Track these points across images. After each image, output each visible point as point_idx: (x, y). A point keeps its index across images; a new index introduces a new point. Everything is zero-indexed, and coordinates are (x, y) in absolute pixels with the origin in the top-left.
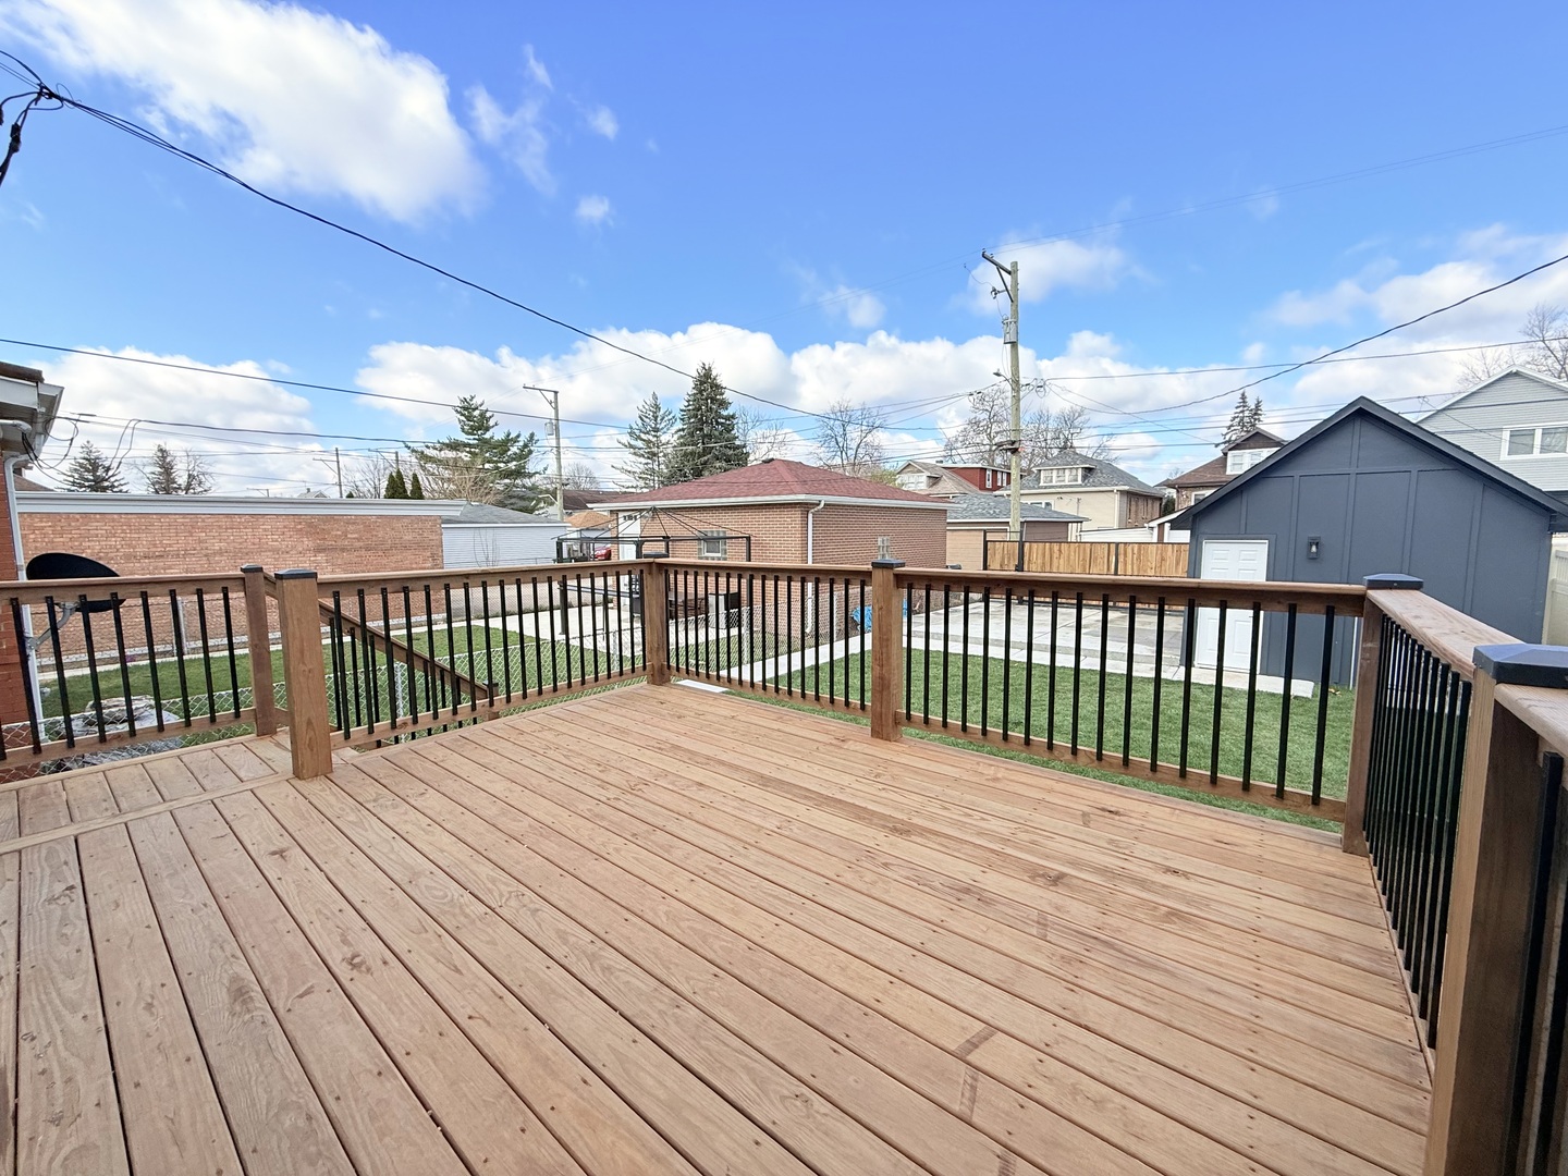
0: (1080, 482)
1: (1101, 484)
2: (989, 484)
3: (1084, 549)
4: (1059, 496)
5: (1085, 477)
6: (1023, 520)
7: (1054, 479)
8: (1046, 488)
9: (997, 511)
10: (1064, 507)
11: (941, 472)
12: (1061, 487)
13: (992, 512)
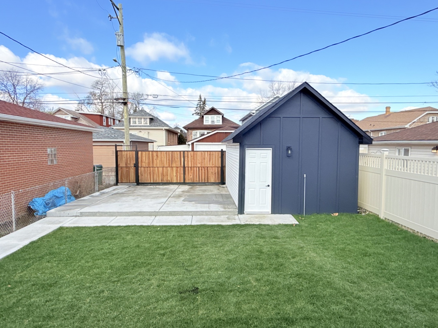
0: (148, 124)
1: (157, 126)
2: (105, 123)
3: (169, 155)
4: (140, 130)
5: (150, 122)
6: (131, 140)
7: (137, 122)
8: (133, 126)
9: (116, 135)
10: (143, 135)
11: (79, 116)
12: (140, 126)
13: (113, 136)
